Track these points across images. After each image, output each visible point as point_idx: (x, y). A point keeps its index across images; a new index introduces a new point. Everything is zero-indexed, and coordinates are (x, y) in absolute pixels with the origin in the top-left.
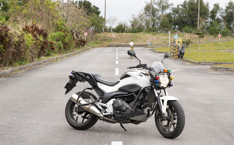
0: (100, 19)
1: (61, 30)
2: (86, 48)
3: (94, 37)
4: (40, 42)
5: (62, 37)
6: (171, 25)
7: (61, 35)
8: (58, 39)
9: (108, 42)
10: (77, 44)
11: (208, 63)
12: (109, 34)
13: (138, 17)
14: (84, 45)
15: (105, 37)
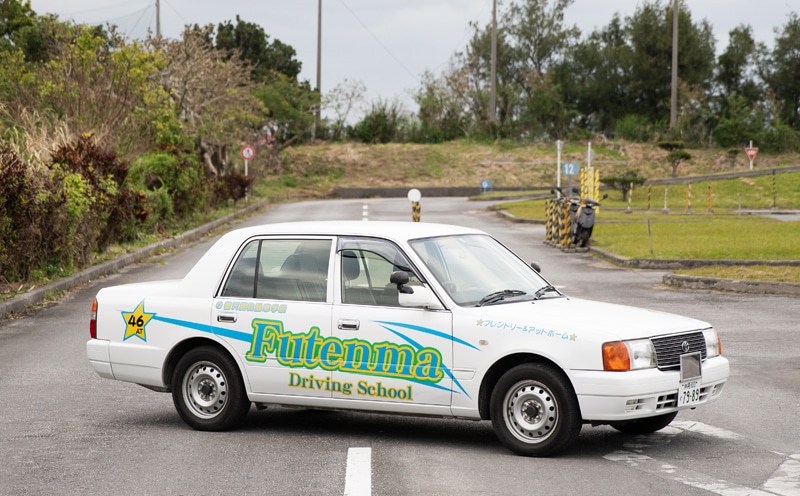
0: (300, 94)
1: (163, 147)
2: (249, 203)
3: (279, 162)
4: (107, 199)
5: (168, 172)
6: (572, 112)
7: (163, 165)
8: (153, 178)
9: (331, 180)
10: (218, 191)
11: (662, 262)
12: (335, 147)
13: (444, 80)
14: (243, 195)
15: (320, 160)
